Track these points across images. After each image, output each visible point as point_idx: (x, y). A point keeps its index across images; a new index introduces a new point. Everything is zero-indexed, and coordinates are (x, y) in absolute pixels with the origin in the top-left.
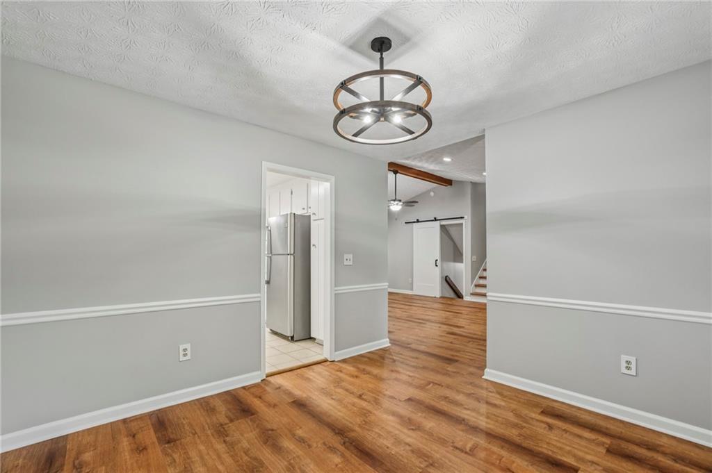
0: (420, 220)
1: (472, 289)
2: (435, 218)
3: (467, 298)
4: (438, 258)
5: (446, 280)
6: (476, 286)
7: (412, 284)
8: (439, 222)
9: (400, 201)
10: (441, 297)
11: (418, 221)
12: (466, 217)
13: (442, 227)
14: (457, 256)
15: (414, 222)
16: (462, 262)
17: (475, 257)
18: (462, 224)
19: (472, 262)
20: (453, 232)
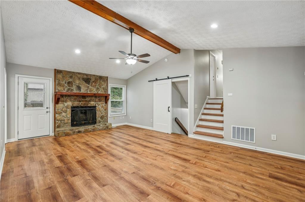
0: (158, 79)
1: (195, 129)
2: (168, 77)
3: (191, 136)
4: (170, 105)
5: (176, 120)
6: (197, 126)
7: (153, 122)
8: (171, 79)
9: (135, 55)
10: (172, 133)
11: (157, 80)
12: (190, 75)
13: (173, 83)
14: (184, 103)
15: (154, 80)
16: (187, 108)
17: (196, 105)
18: (187, 81)
19: (195, 109)
20: (180, 87)
